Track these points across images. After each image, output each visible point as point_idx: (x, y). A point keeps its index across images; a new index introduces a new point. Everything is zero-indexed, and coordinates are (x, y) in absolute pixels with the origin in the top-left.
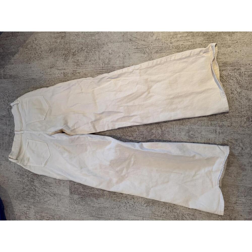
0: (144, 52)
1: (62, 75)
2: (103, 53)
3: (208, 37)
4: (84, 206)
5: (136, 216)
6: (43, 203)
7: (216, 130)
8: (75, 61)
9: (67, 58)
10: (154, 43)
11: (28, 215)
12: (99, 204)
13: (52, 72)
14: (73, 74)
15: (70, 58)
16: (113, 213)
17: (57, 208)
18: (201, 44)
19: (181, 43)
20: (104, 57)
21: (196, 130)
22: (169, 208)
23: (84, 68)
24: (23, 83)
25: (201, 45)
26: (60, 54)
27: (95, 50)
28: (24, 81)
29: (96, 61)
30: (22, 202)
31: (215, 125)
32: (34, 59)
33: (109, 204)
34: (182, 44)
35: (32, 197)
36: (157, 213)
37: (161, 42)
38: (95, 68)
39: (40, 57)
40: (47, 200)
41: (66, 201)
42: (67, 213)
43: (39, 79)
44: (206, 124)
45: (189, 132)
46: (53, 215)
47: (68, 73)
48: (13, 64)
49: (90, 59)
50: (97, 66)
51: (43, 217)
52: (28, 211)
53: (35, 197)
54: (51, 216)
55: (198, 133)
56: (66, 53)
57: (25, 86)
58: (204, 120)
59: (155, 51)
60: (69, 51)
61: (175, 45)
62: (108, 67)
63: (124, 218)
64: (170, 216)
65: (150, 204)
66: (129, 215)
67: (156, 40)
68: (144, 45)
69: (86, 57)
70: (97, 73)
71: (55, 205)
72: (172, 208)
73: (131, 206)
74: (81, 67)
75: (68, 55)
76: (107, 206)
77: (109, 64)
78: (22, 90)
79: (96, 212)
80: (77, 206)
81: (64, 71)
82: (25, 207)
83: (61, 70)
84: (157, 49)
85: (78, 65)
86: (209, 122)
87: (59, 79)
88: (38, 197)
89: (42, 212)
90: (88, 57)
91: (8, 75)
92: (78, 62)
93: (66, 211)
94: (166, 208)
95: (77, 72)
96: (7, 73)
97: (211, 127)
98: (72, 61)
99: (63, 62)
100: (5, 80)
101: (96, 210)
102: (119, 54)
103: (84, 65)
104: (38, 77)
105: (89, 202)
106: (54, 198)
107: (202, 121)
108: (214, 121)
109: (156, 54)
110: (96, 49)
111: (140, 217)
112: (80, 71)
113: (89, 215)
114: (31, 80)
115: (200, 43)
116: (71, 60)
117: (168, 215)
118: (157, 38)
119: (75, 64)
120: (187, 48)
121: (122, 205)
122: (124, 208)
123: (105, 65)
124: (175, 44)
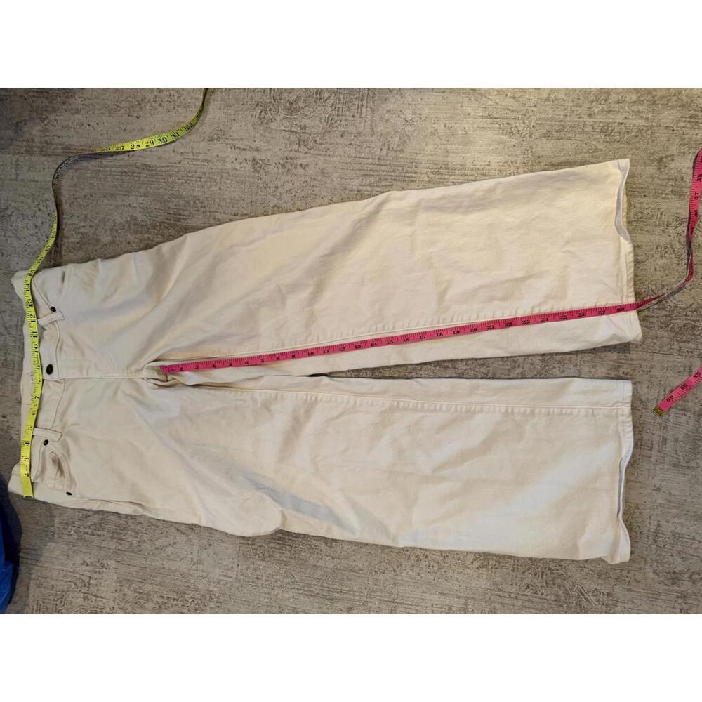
0: (509, 131)
1: (249, 166)
2: (386, 117)
3: (692, 112)
4: (286, 563)
5: (446, 594)
6: (151, 553)
7: (690, 366)
8: (293, 129)
9: (267, 116)
10: (543, 108)
11: (93, 590)
12: (333, 559)
13: (216, 154)
14: (283, 166)
15: (278, 118)
16: (375, 585)
17: (197, 570)
18: (673, 130)
19: (619, 118)
20: (387, 130)
21: (638, 362)
22: (543, 573)
23: (320, 152)
24: (109, 178)
25: (671, 132)
26: (245, 101)
27: (361, 103)
28: (115, 171)
29: (359, 138)
30: (75, 548)
31: (690, 354)
32: (153, 104)
33: (366, 561)
34: (621, 122)
35: (113, 532)
36: (507, 588)
37: (563, 107)
38: (356, 157)
39: (175, 101)
40: (165, 544)
41: (227, 549)
42: (228, 585)
43: (166, 169)
44: (666, 348)
45: (619, 367)
46: (182, 589)
47: (267, 162)
48: (78, 111)
49: (342, 129)
50: (361, 151)
51: (145, 596)
52: (95, 576)
53: (124, 535)
54: (175, 594)
55: (643, 371)
56: (268, 101)
57: (115, 186)
58: (663, 337)
59: (543, 131)
60: (277, 97)
61: (600, 122)
62: (397, 158)
63: (410, 599)
64: (544, 596)
65: (491, 562)
66: (424, 592)
67: (547, 99)
68: (513, 111)
69: (330, 121)
70: (363, 172)
71: (192, 559)
72: (552, 573)
73: (433, 566)
74: (311, 149)
75: (271, 107)
76: (360, 565)
77: (402, 151)
78: (104, 196)
79: (323, 583)
80: (263, 563)
81: (255, 154)
82: (84, 563)
83: (245, 149)
84: (547, 128)
85: (301, 143)
86: (676, 343)
87: (237, 176)
88: (134, 534)
89: (144, 581)
90: (336, 122)
91: (59, 146)
92: (305, 133)
93: (226, 579)
94: (535, 575)
95: (299, 162)
96: (53, 139)
97: (680, 357)
98: (282, 128)
99: (255, 128)
100: (45, 158)
101: (322, 576)
102: (434, 126)
103: (321, 144)
104: (165, 165)
105: (303, 554)
106: (190, 540)
107: (655, 341)
108: (689, 342)
109: (544, 141)
110: (365, 102)
111: (458, 597)
112: (308, 160)
113: (301, 592)
114: (140, 171)
115: (668, 125)
116: (282, 125)
117: (540, 593)
118: (552, 96)
119: (293, 137)
120: (633, 134)
121: (404, 563)
122: (410, 572)
123: (387, 154)
124: (603, 119)
